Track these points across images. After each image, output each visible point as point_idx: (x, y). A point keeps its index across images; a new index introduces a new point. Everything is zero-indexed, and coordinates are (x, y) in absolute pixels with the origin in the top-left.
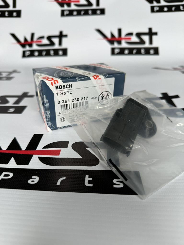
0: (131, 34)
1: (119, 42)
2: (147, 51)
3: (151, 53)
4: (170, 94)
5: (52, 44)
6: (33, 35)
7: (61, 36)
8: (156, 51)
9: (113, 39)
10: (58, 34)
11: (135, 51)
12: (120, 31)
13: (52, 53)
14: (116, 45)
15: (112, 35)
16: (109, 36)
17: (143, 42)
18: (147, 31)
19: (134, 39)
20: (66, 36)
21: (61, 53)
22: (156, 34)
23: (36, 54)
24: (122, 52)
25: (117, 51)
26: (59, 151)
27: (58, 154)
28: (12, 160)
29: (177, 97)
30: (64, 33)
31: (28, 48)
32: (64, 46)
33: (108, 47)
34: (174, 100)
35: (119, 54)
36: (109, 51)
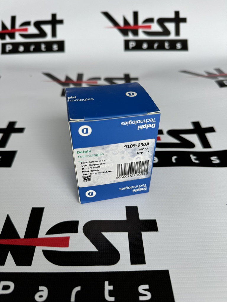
0: (151, 20)
1: (136, 33)
2: (173, 45)
3: (178, 47)
4: (204, 125)
5: (43, 34)
6: (13, 19)
7: (54, 22)
8: (185, 45)
9: (127, 27)
10: (49, 18)
11: (156, 45)
12: (136, 14)
13: (43, 47)
14: (131, 36)
15: (126, 22)
16: (121, 23)
17: (166, 32)
18: (172, 16)
19: (155, 27)
20: (61, 22)
21: (56, 47)
22: (184, 20)
23: (21, 48)
24: (139, 46)
25: (132, 45)
26: (68, 239)
27: (67, 245)
28: (10, 258)
29: (211, 130)
30: (58, 18)
31: (8, 40)
32: (59, 38)
33: (121, 38)
34: (209, 135)
35: (135, 49)
36: (122, 45)
